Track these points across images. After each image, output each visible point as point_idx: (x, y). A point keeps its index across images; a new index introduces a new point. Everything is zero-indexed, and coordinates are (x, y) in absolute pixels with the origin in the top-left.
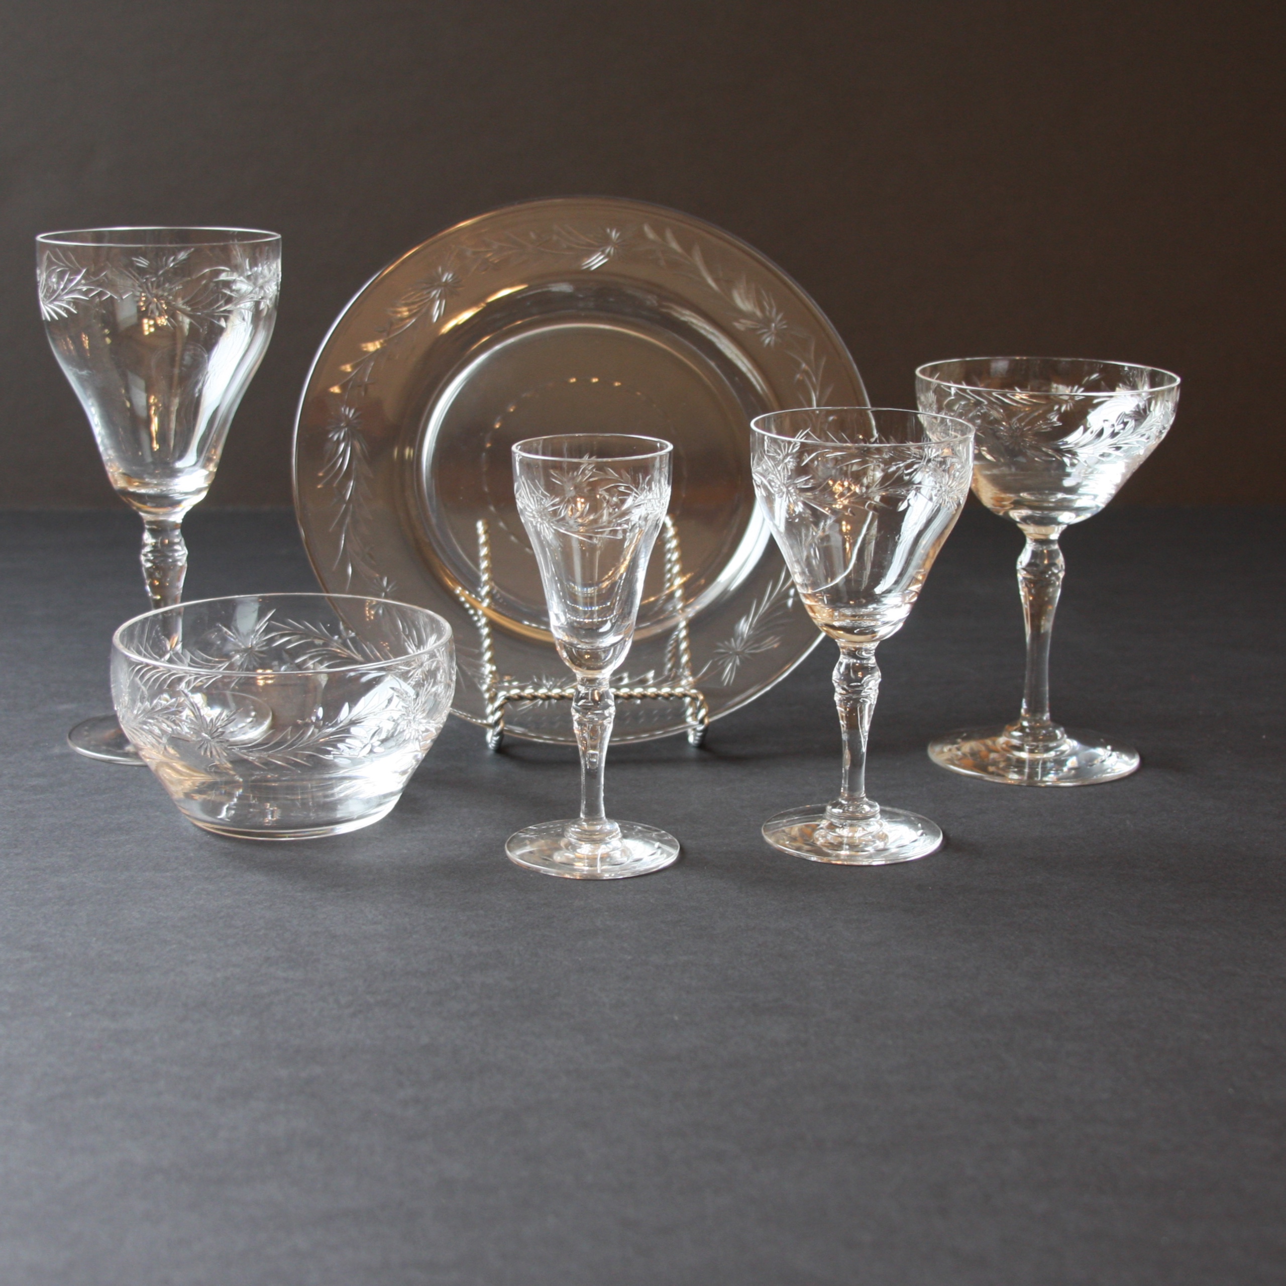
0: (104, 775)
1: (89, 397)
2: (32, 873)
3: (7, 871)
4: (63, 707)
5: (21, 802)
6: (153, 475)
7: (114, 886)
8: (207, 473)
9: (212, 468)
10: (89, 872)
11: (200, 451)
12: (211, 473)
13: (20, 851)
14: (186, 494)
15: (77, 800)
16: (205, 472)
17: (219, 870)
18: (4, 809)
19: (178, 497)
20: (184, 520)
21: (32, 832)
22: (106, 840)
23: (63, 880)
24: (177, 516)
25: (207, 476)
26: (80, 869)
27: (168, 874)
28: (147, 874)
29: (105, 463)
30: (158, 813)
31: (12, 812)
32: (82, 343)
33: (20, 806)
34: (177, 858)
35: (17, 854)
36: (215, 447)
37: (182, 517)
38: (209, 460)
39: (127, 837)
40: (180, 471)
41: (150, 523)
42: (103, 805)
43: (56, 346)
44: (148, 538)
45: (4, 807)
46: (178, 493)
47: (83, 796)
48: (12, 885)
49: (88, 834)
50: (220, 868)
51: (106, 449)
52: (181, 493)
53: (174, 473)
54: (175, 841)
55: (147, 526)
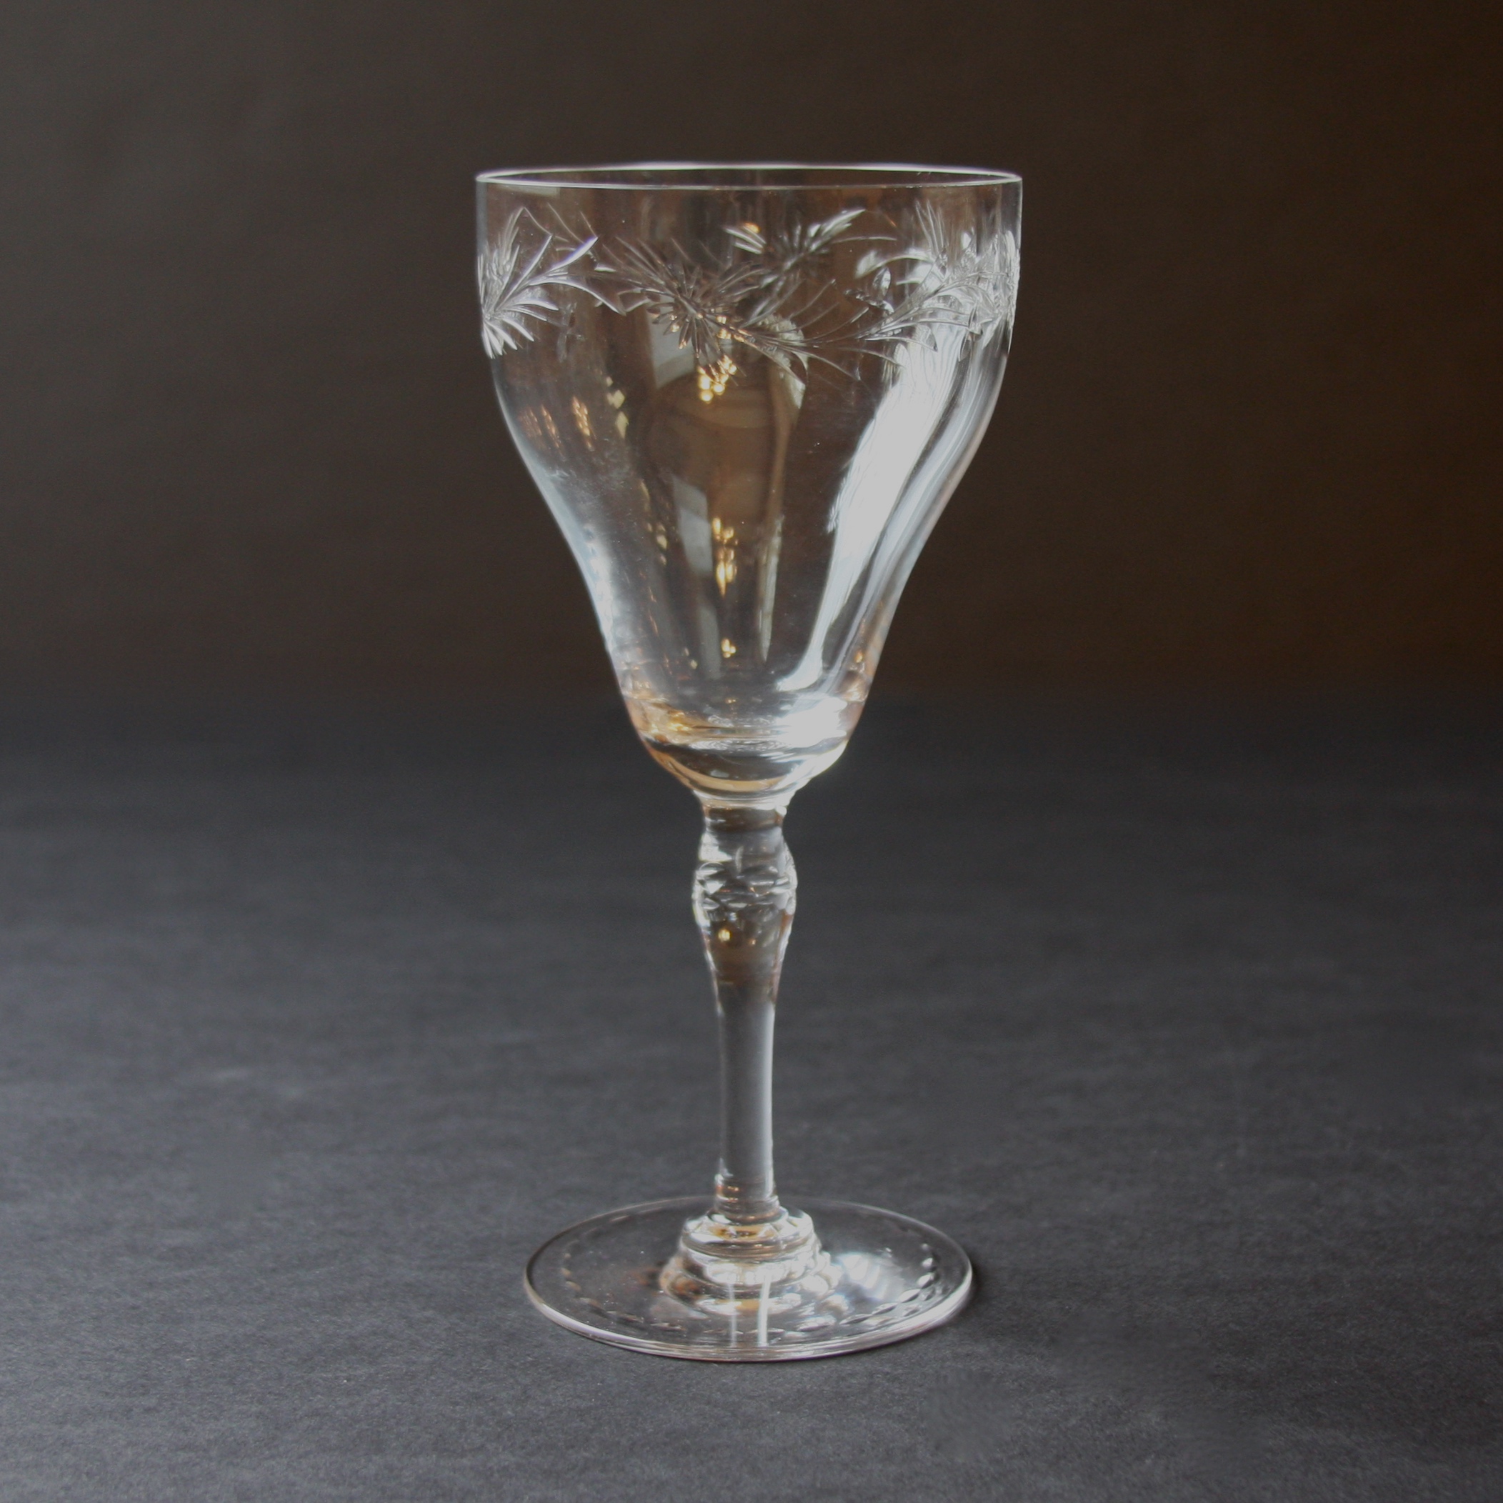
0: (313, 1223)
1: (589, 535)
2: (182, 1456)
3: (129, 1452)
4: (225, 1075)
5: (151, 1285)
6: (723, 709)
7: (354, 1491)
8: (844, 705)
9: (857, 694)
10: (300, 1457)
11: (830, 656)
12: (851, 705)
13: (153, 1402)
14: (797, 751)
15: (264, 1282)
16: (840, 703)
17: (570, 1451)
18: (118, 1300)
19: (778, 757)
20: (791, 808)
21: (176, 1357)
22: (330, 1375)
23: (247, 1476)
24: (777, 802)
25: (845, 713)
26: (281, 1449)
27: (465, 1462)
28: (421, 1460)
29: (620, 682)
30: (429, 1313)
31: (134, 1308)
32: (573, 419)
33: (151, 1295)
34: (480, 1420)
35: (148, 1410)
36: (864, 647)
37: (787, 803)
38: (850, 676)
39: (372, 1371)
40: (786, 697)
41: (715, 813)
42: (316, 1293)
43: (519, 425)
44: (710, 851)
45: (119, 1296)
46: (779, 750)
47: (274, 1270)
48: (141, 1488)
49: (291, 1363)
50: (572, 1447)
51: (622, 647)
52: (787, 751)
53: (773, 704)
54: (470, 1378)
55: (708, 820)
